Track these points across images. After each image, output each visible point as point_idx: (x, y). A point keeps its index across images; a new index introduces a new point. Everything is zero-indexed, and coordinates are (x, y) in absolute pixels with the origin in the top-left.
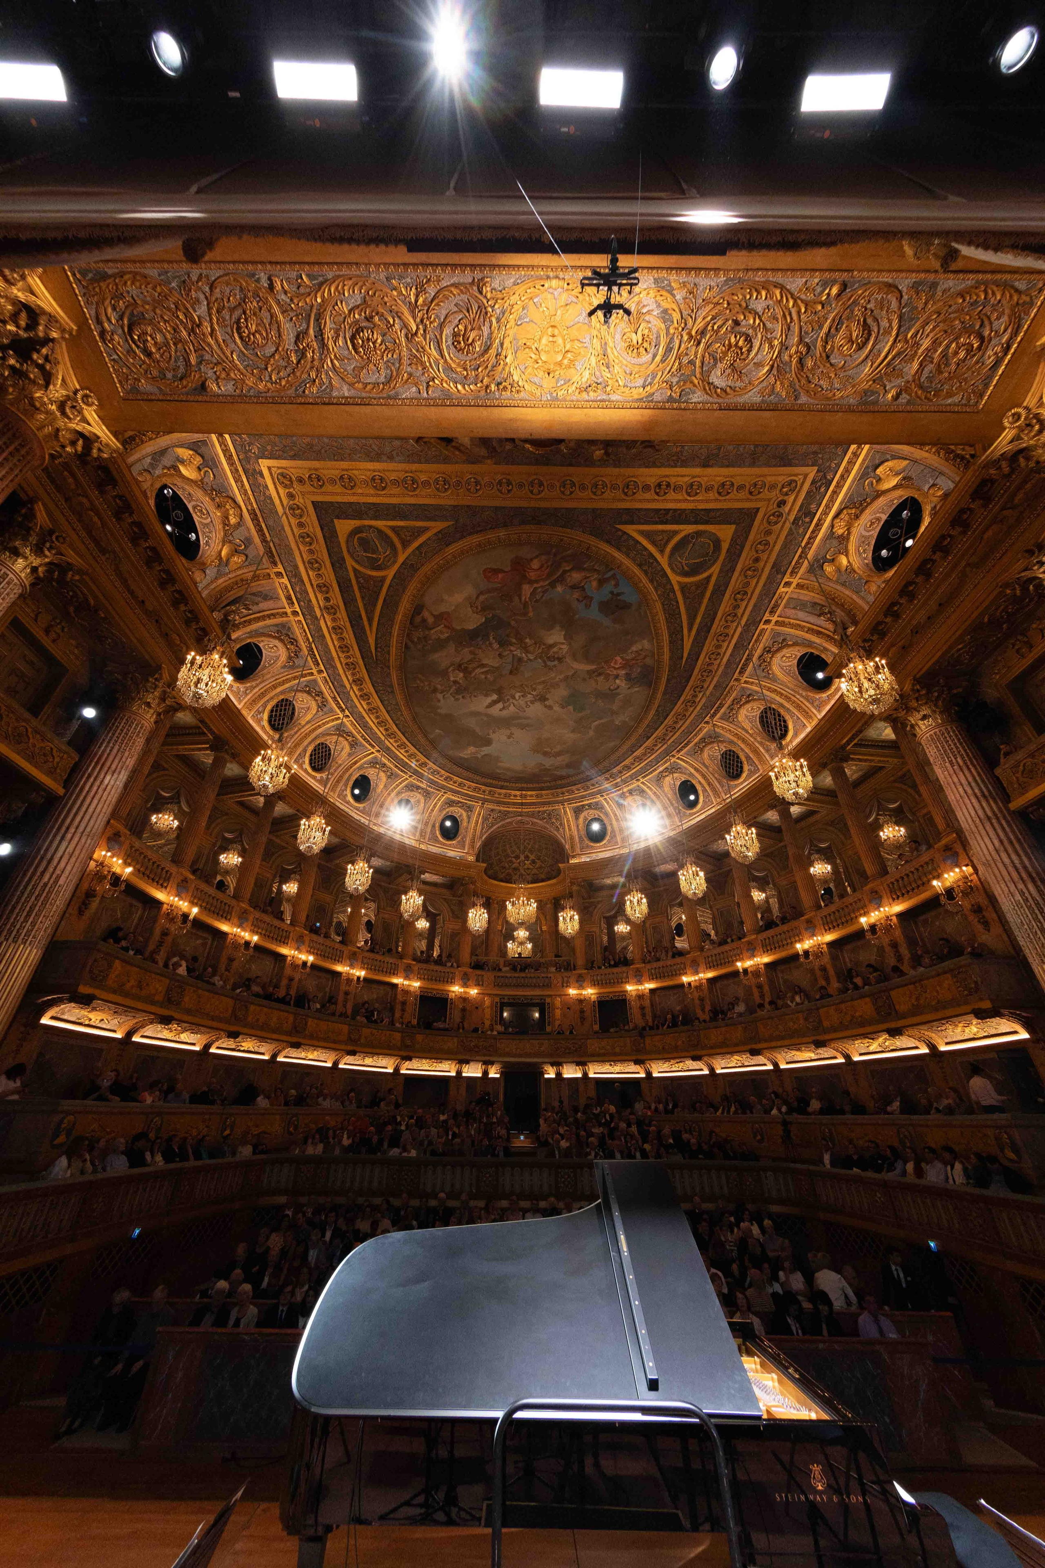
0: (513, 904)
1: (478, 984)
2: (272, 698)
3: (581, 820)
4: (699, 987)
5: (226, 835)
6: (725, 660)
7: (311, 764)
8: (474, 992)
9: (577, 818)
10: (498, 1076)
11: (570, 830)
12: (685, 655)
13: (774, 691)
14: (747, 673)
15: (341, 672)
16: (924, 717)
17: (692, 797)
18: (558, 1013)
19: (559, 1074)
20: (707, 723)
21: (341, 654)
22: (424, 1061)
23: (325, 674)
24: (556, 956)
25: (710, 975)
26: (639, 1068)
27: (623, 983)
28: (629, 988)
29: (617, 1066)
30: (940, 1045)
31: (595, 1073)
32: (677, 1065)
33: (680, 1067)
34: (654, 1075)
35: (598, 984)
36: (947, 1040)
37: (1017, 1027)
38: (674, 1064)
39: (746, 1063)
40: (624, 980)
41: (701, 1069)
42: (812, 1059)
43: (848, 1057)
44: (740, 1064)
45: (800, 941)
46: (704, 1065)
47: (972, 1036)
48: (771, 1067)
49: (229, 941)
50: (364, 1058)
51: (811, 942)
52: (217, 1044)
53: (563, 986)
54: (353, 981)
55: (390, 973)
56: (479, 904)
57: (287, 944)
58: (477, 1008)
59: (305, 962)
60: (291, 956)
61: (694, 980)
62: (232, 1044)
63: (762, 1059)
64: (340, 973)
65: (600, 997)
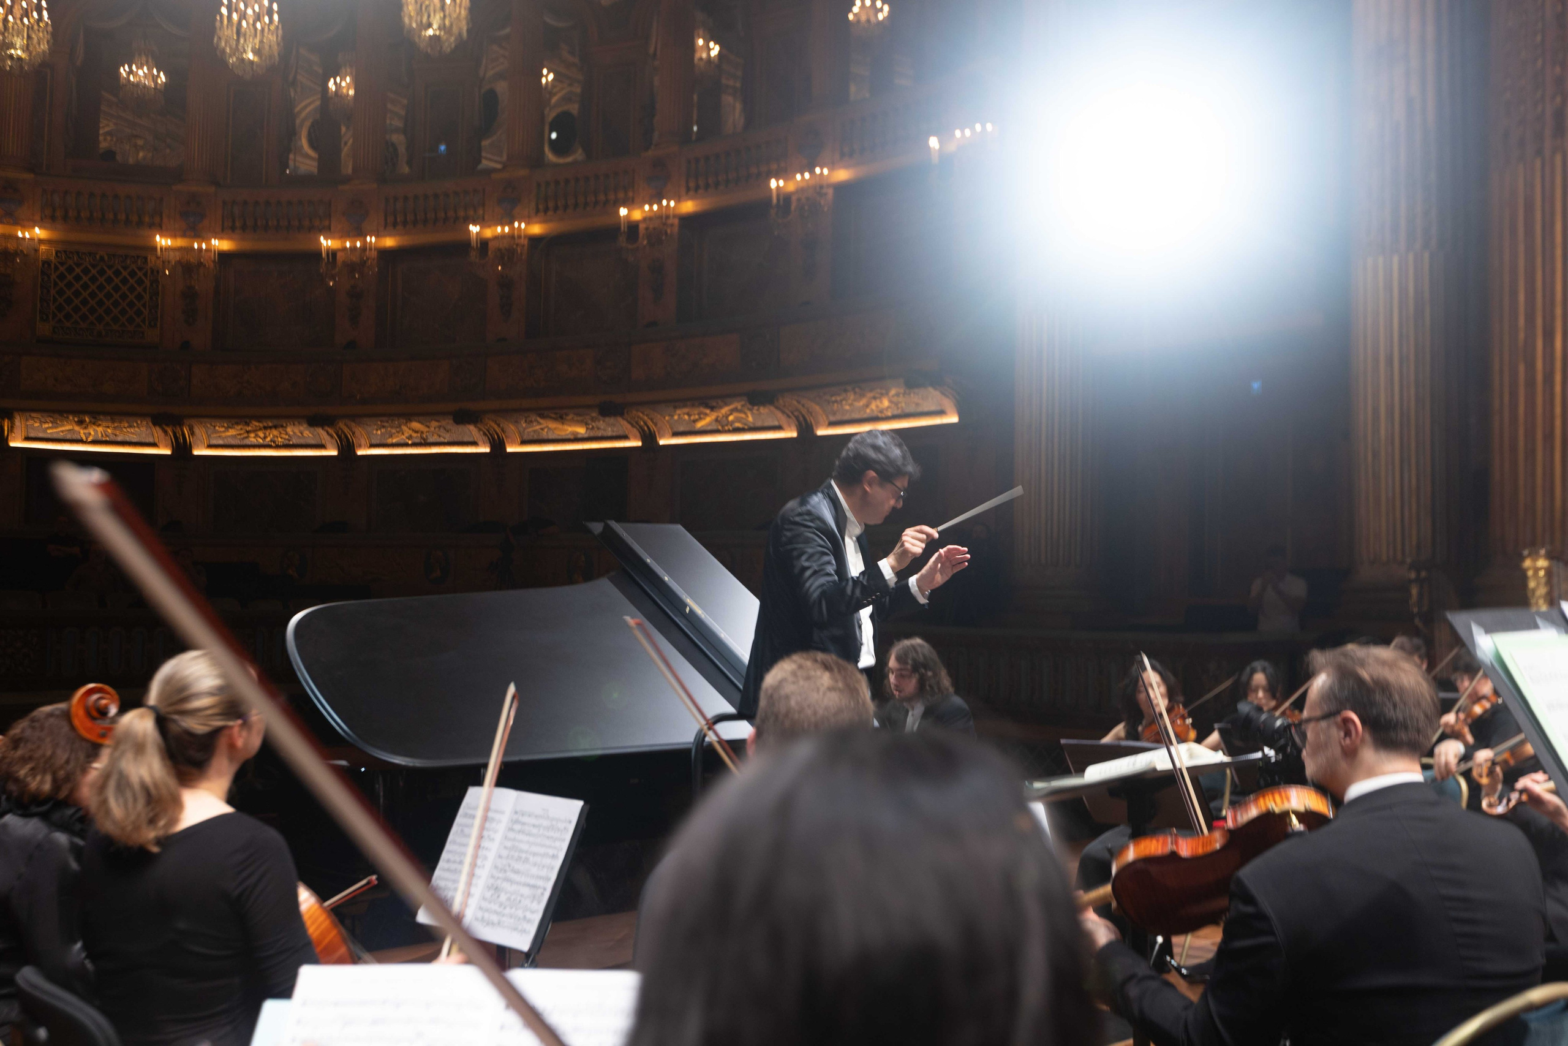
4: (356, 264)
25: (389, 242)
26: (158, 433)
27: (140, 223)
28: (162, 241)
29: (99, 425)
30: (819, 425)
31: (28, 439)
32: (261, 434)
33: (269, 439)
34: (196, 452)
35: (65, 218)
36: (832, 418)
37: (948, 404)
38: (254, 431)
39: (431, 440)
40: (147, 219)
41: (322, 446)
42: (580, 436)
43: (649, 438)
44: (417, 441)
45: (628, 202)
46: (332, 436)
47: (876, 413)
48: (485, 449)
51: (655, 207)
61: (353, 247)
63: (471, 433)
65: (66, 252)
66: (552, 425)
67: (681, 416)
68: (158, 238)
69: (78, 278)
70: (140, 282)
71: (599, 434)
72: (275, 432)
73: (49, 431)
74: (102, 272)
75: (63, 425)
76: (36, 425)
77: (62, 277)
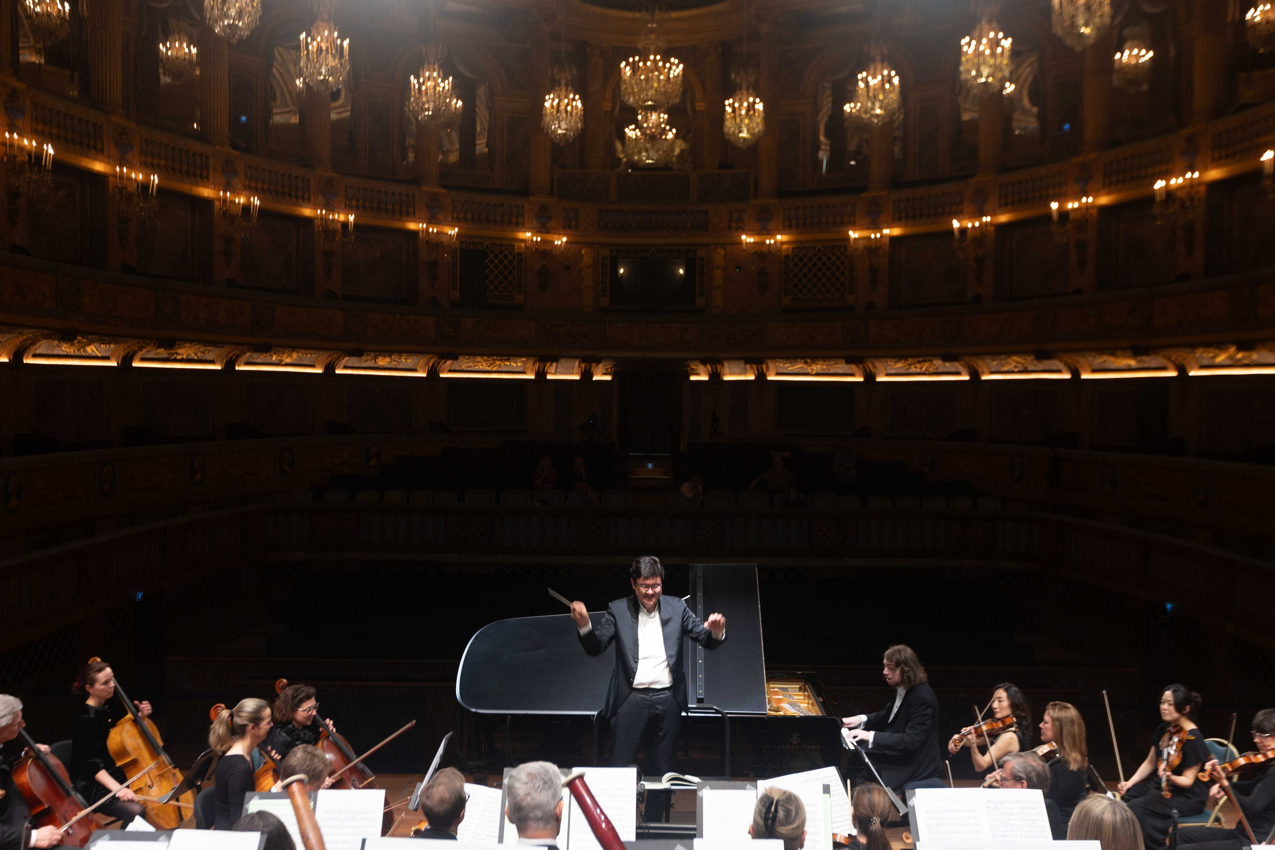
0: (635, 68)
1: (566, 227)
4: (980, 237)
8: (561, 241)
10: (608, 378)
18: (718, 275)
19: (715, 376)
22: (479, 359)
24: (722, 166)
25: (1003, 218)
26: (853, 368)
27: (842, 223)
28: (853, 235)
29: (817, 364)
31: (778, 374)
32: (918, 366)
33: (924, 369)
34: (879, 379)
35: (797, 226)
38: (913, 364)
39: (1031, 368)
40: (846, 219)
41: (958, 373)
42: (1132, 367)
43: (1182, 370)
44: (1021, 369)
45: (1166, 175)
46: (964, 367)
48: (1067, 376)
49: (111, 188)
50: (375, 358)
51: (1180, 180)
52: (140, 354)
53: (730, 228)
54: (335, 232)
55: (401, 212)
56: (563, 82)
57: (207, 178)
58: (567, 268)
59: (246, 208)
60: (219, 199)
61: (973, 226)
62: (162, 352)
63: (1056, 364)
64: (309, 221)
65: (798, 248)
66: (1111, 359)
67: (1203, 354)
68: (851, 233)
69: (805, 265)
70: (843, 264)
71: (1146, 365)
72: (927, 364)
73: (790, 369)
74: (820, 259)
75: (796, 365)
76: (782, 365)
77: (796, 265)
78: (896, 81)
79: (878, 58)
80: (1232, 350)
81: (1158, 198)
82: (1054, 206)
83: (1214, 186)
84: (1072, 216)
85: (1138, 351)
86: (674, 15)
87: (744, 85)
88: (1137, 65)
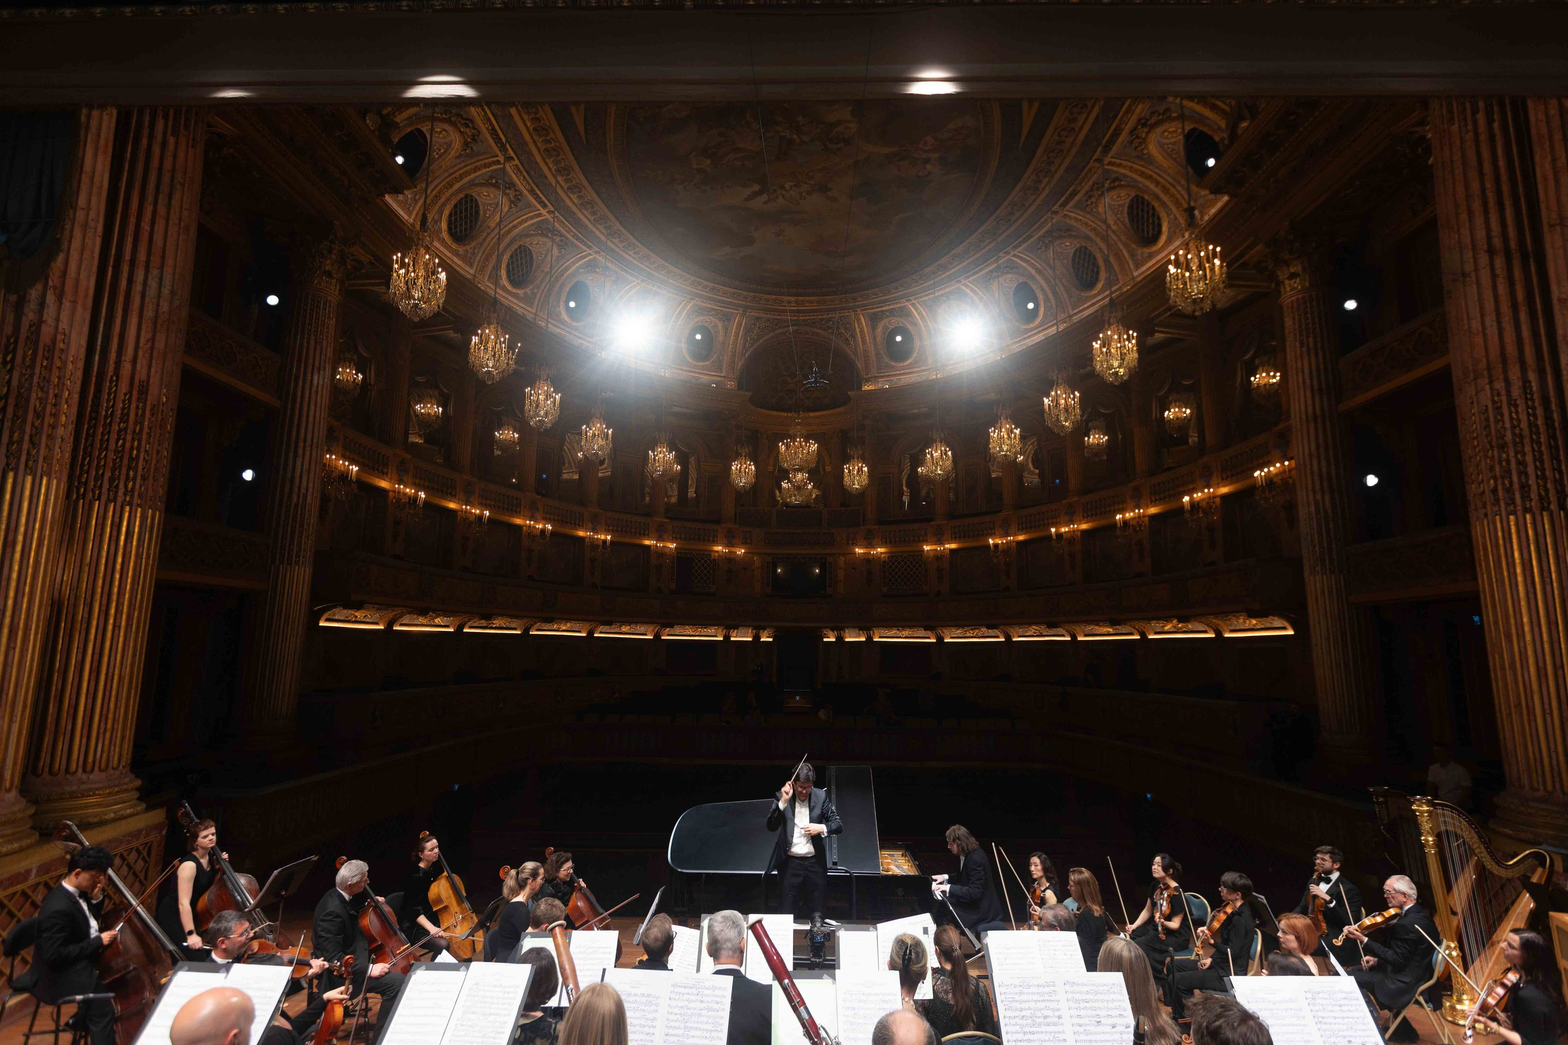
0: (788, 447)
1: (744, 543)
2: (448, 199)
3: (879, 330)
4: (1007, 550)
5: (418, 379)
6: (1082, 136)
7: (509, 277)
8: (741, 551)
9: (874, 328)
10: (771, 640)
11: (864, 342)
12: (1025, 132)
13: (1149, 177)
14: (1112, 153)
15: (539, 159)
16: (1293, 276)
17: (1031, 306)
18: (841, 574)
19: (840, 639)
20: (1056, 213)
21: (536, 138)
22: (687, 627)
23: (517, 162)
24: (842, 505)
25: (1021, 538)
26: (929, 633)
27: (919, 541)
28: (926, 548)
29: (906, 631)
30: (1225, 632)
31: (880, 637)
32: (971, 632)
33: (975, 634)
34: (946, 641)
35: (890, 543)
36: (1231, 628)
37: (1286, 624)
38: (967, 631)
39: (1044, 634)
40: (921, 538)
41: (997, 637)
42: (1111, 633)
43: (1143, 635)
44: (1038, 634)
45: (1122, 511)
46: (1001, 633)
47: (1251, 627)
48: (1068, 639)
49: (459, 518)
50: (620, 626)
51: (1132, 514)
52: (469, 624)
53: (848, 544)
54: (598, 546)
55: (640, 534)
56: (743, 454)
57: (520, 512)
58: (745, 569)
59: (543, 531)
60: (526, 526)
61: (1002, 543)
62: (483, 623)
63: (1061, 631)
64: (582, 539)
65: (892, 556)
66: (1097, 628)
67: (1155, 624)
68: (924, 547)
69: (897, 567)
70: (920, 566)
71: (1119, 632)
72: (977, 631)
73: (888, 634)
74: (905, 563)
75: (892, 631)
76: (882, 631)
77: (891, 567)
78: (950, 453)
79: (938, 439)
80: (1175, 621)
81: (1119, 526)
82: (1053, 530)
83: (1153, 517)
84: (1064, 535)
85: (1113, 623)
86: (811, 414)
87: (855, 456)
88: (1098, 444)
